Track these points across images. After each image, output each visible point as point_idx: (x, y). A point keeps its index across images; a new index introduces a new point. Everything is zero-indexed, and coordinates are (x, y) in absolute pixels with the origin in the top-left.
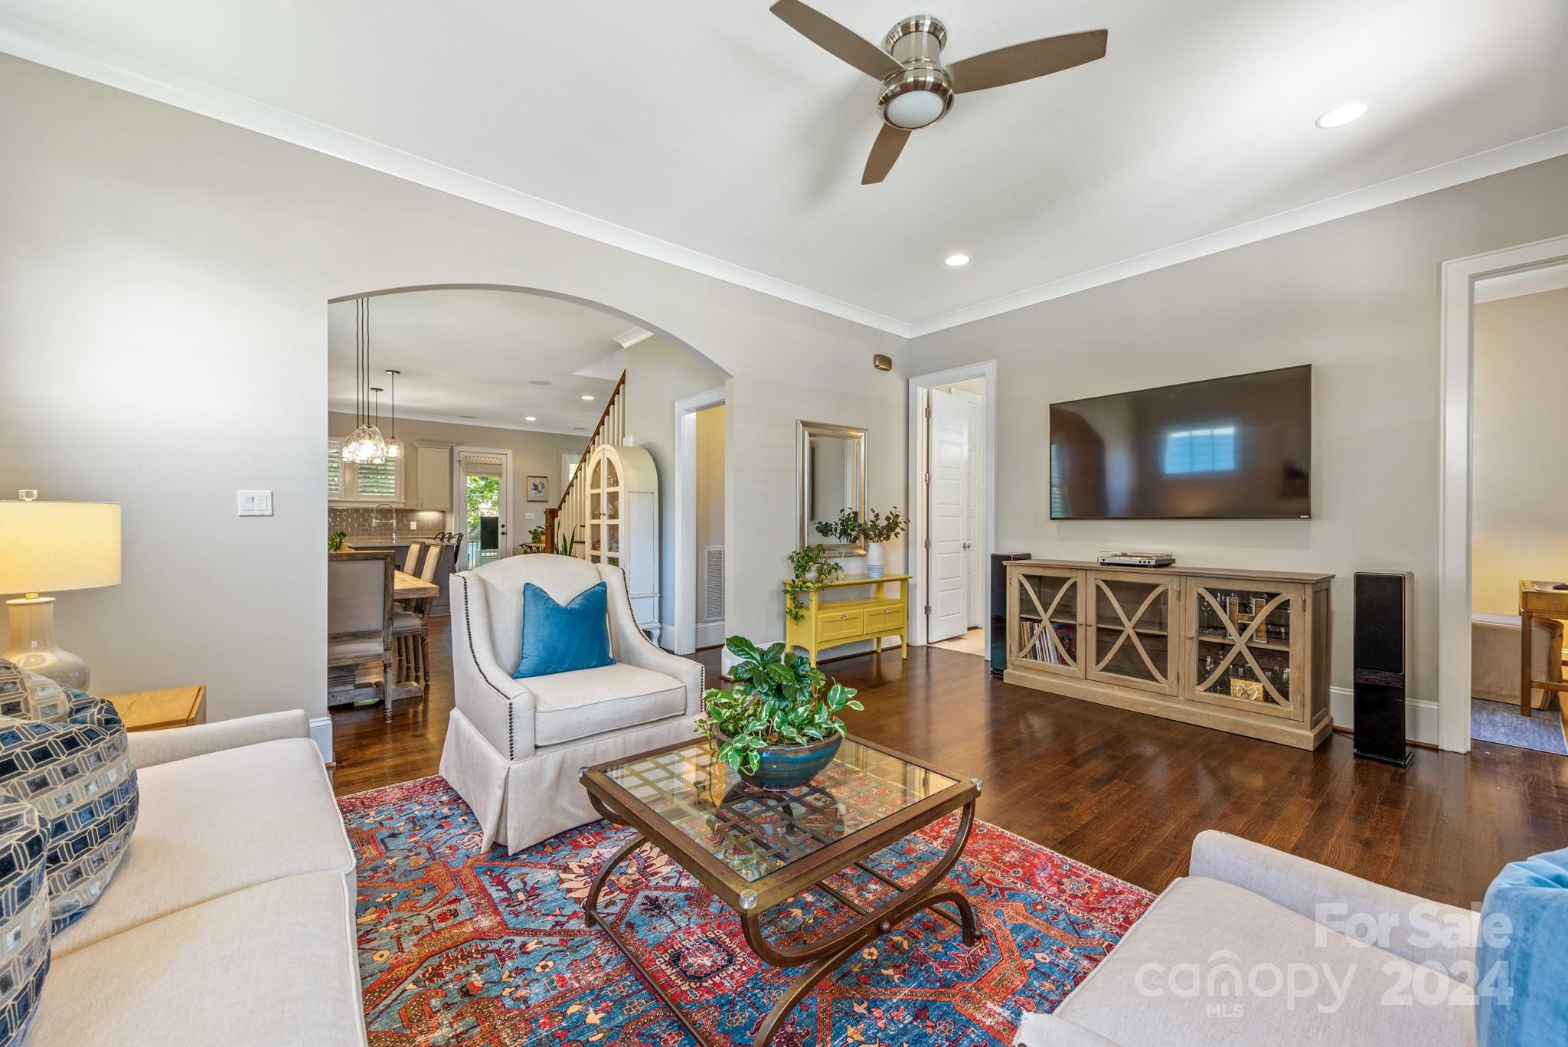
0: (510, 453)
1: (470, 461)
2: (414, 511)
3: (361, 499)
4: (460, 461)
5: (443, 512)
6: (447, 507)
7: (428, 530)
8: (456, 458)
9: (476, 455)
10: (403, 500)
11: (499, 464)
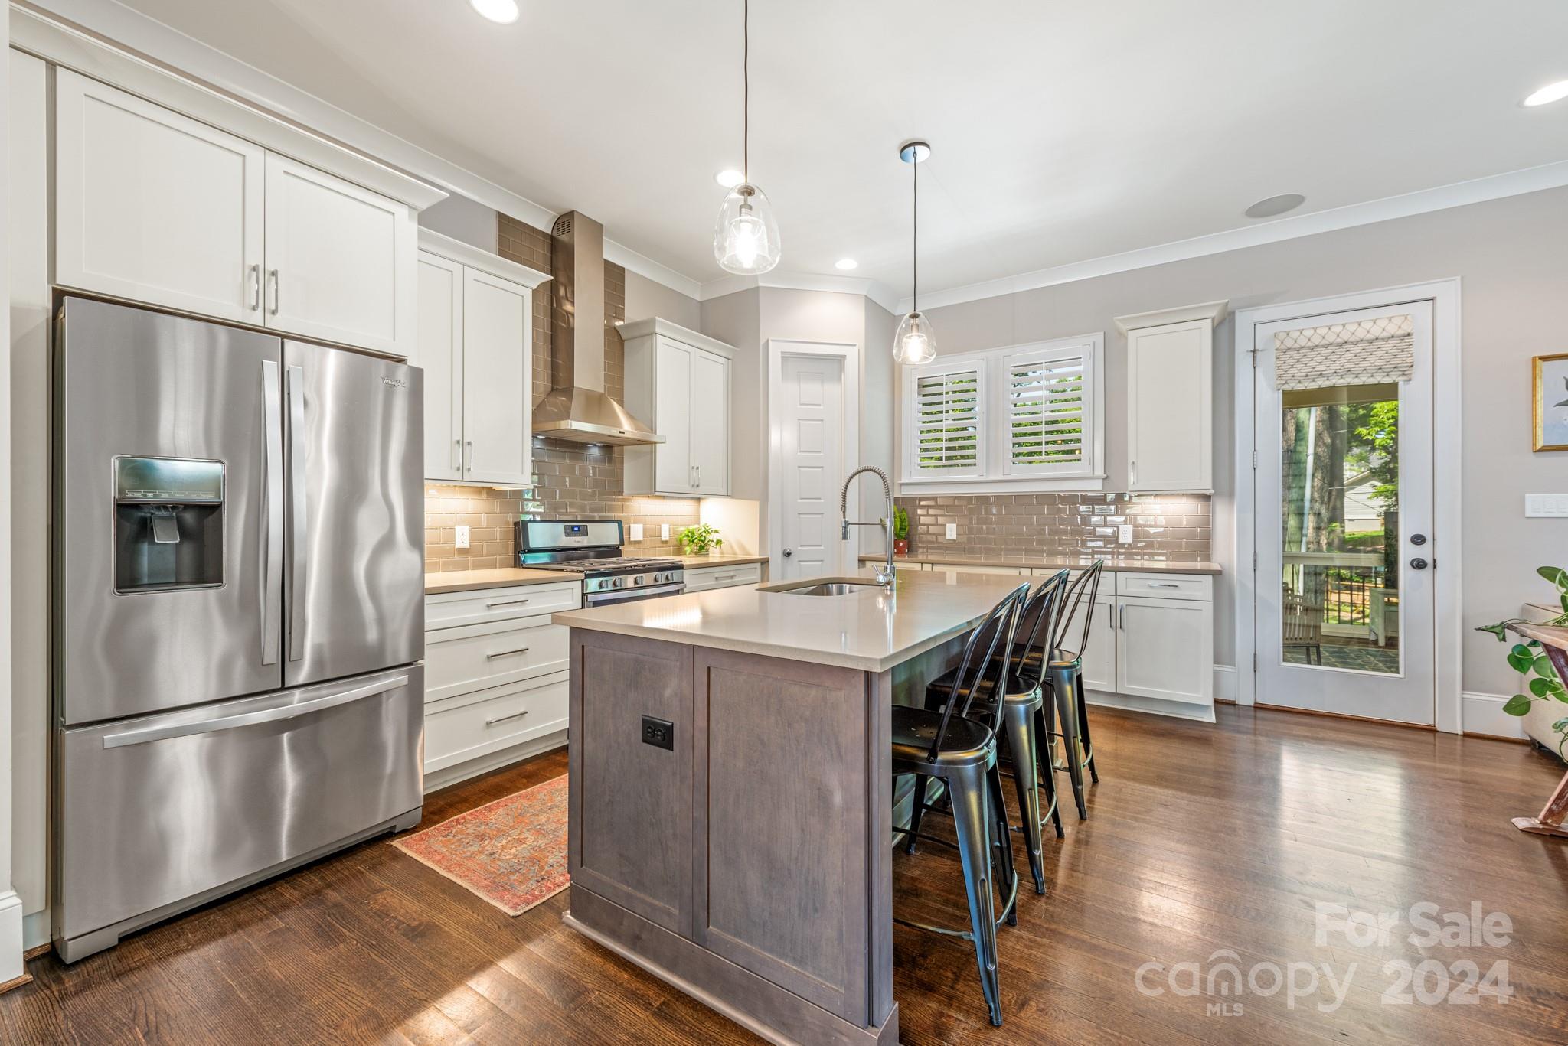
0: (1448, 292)
1: (1289, 343)
2: (1126, 497)
3: (1016, 475)
4: (1255, 351)
5: (1207, 498)
6: (1206, 485)
7: (1163, 547)
8: (1243, 345)
9: (1314, 321)
10: (1099, 471)
11: (1401, 332)
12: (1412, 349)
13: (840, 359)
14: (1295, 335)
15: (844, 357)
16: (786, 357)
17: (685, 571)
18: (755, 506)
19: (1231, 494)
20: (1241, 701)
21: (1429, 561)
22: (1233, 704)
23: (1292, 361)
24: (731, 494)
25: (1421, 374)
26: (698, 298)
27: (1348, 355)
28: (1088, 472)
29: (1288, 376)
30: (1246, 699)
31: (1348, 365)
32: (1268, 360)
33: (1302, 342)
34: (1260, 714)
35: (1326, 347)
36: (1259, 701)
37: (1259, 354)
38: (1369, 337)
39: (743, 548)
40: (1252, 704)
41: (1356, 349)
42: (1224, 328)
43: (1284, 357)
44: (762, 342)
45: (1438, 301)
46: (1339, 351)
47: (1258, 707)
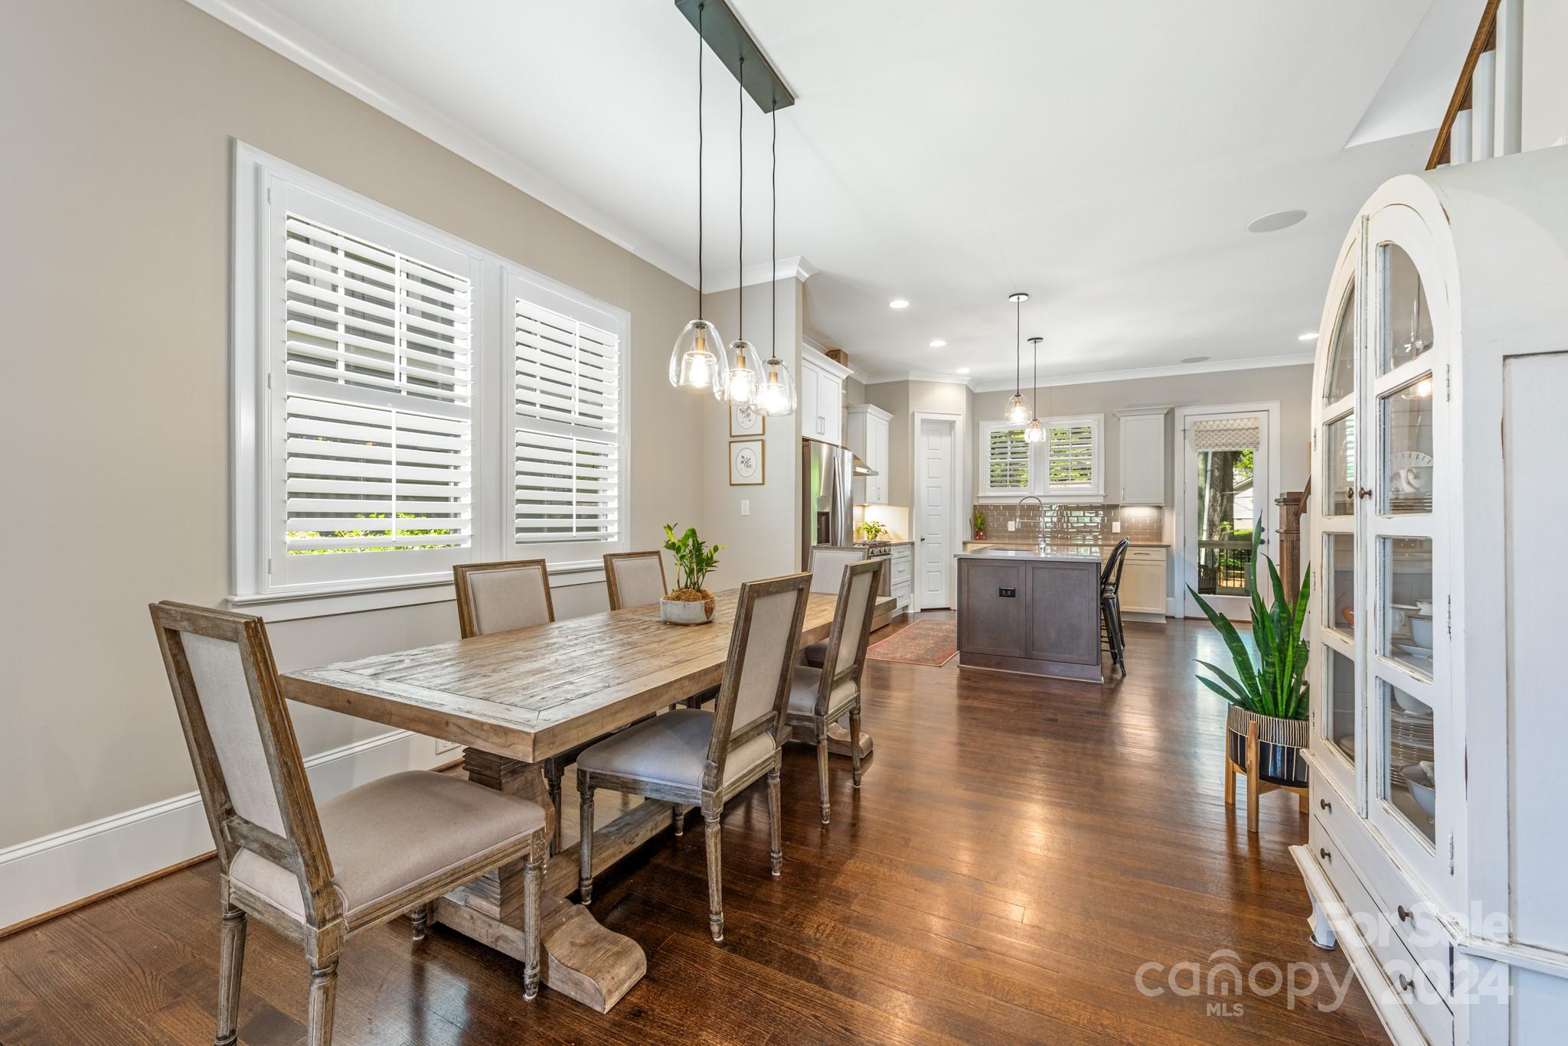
0: (1275, 407)
1: (1202, 428)
2: (1116, 507)
3: (1052, 493)
4: (1185, 430)
5: (1159, 507)
6: (1161, 501)
7: (1136, 534)
8: (1179, 427)
9: (1214, 417)
10: (1102, 492)
11: (1254, 427)
12: (1259, 435)
13: (952, 424)
14: (1205, 423)
15: (954, 422)
16: (923, 421)
17: (892, 548)
18: (906, 510)
19: (1172, 506)
20: (1177, 616)
21: (1266, 540)
22: (1173, 618)
23: (1203, 437)
24: (891, 502)
25: (1263, 447)
26: (864, 382)
27: (1229, 436)
28: (1095, 492)
29: (1201, 445)
30: (1180, 615)
31: (1230, 441)
32: (1191, 434)
33: (1208, 428)
34: (1187, 622)
35: (1219, 431)
36: (1186, 615)
37: (1186, 432)
38: (1239, 427)
39: (897, 536)
40: (1183, 617)
41: (1233, 433)
42: (1170, 416)
43: (1199, 435)
44: (910, 412)
45: (1270, 411)
46: (1225, 433)
47: (1186, 618)
